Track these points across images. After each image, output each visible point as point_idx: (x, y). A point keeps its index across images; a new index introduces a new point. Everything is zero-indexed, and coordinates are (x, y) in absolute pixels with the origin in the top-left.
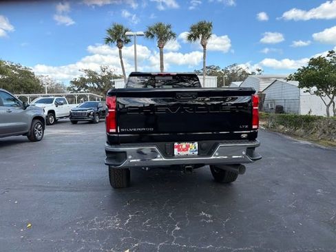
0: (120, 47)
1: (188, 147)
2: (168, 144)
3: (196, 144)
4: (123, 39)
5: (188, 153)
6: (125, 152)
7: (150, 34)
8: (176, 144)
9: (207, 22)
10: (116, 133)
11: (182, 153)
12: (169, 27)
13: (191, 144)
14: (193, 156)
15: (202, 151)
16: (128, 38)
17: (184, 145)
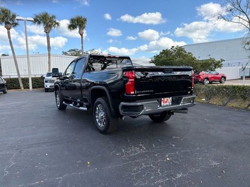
0: (9, 29)
1: (167, 100)
2: (159, 99)
3: (171, 98)
4: (11, 22)
5: (168, 104)
6: (143, 106)
7: (38, 20)
8: (162, 99)
9: (83, 17)
10: (134, 94)
11: (165, 104)
12: (54, 17)
13: (168, 99)
14: (169, 106)
15: (173, 102)
16: (16, 21)
17: (166, 99)
